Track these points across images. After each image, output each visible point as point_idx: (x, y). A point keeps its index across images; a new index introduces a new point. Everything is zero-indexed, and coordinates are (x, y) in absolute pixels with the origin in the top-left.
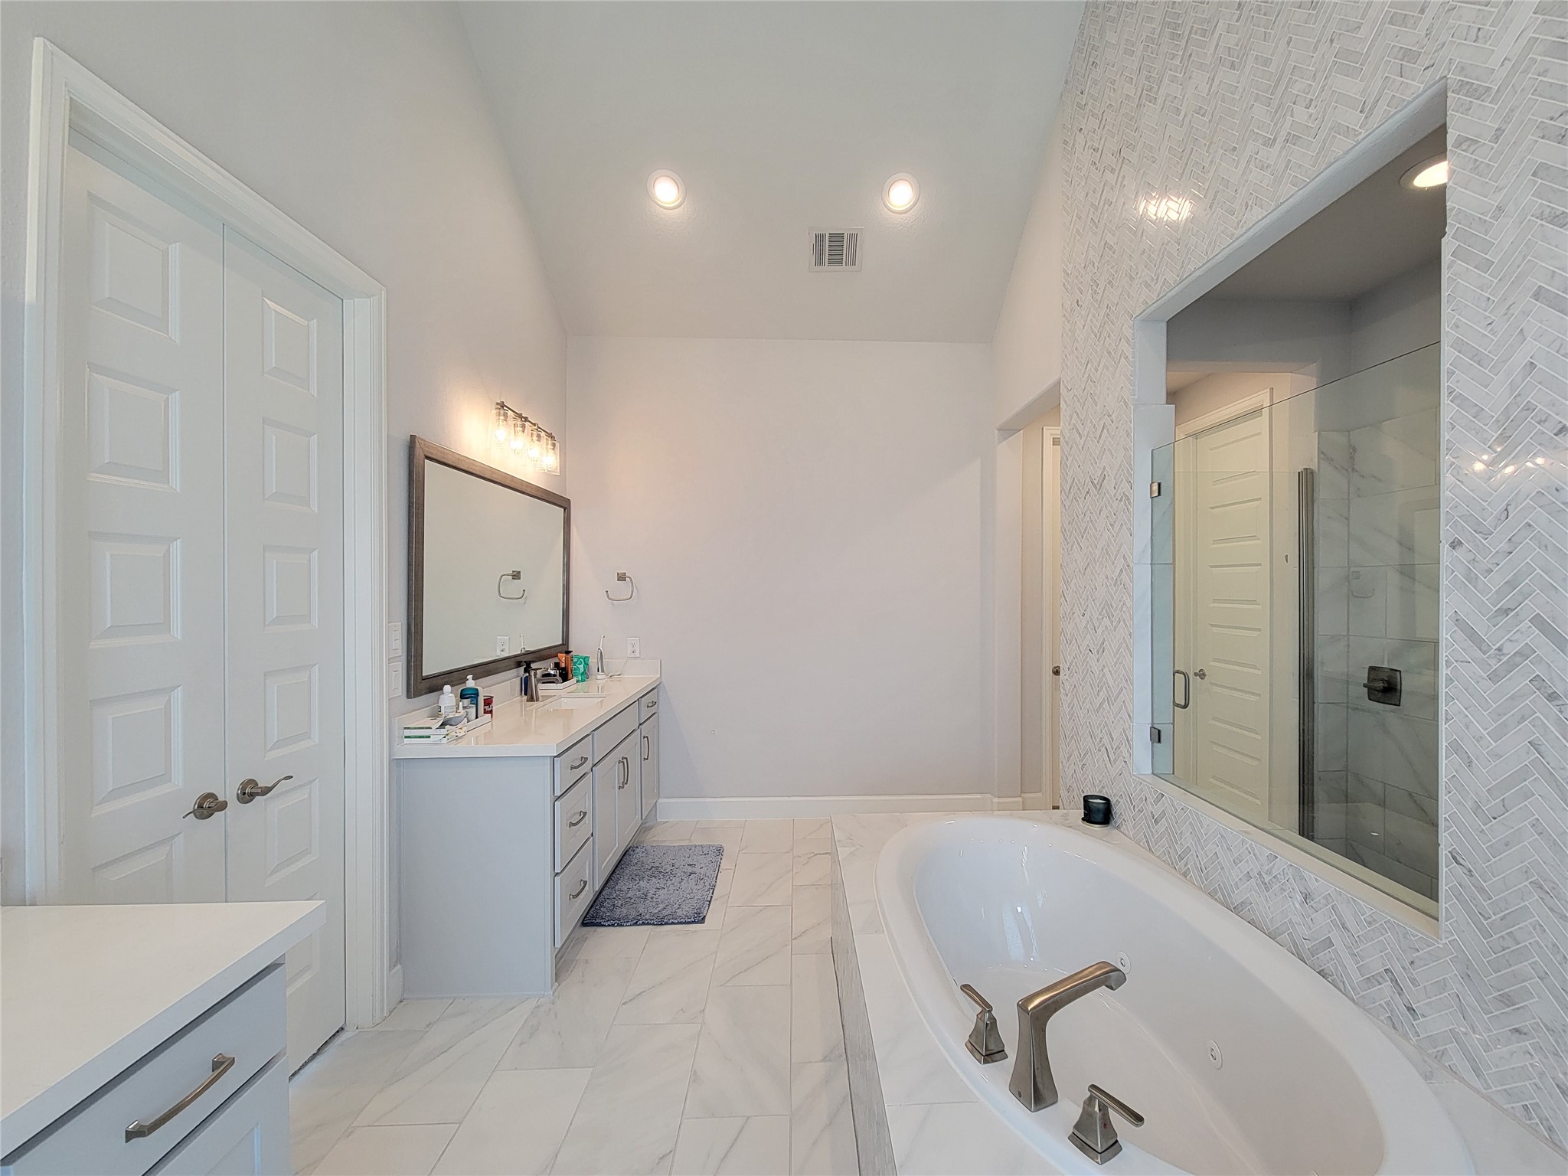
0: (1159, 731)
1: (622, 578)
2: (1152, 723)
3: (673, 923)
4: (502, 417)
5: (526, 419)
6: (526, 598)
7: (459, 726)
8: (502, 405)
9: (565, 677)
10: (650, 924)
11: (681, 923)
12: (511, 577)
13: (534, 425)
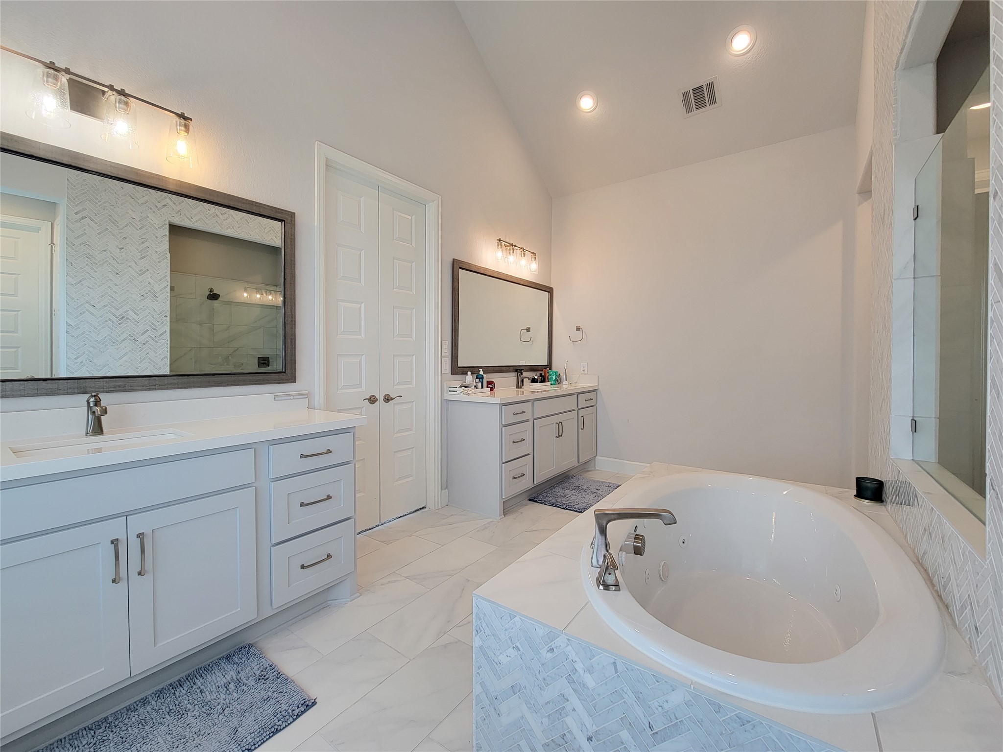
0: (915, 421)
1: (578, 329)
2: (913, 417)
3: (570, 510)
4: (499, 246)
5: (515, 246)
6: (533, 342)
7: (470, 389)
8: (500, 240)
9: (543, 381)
10: (559, 507)
11: (574, 511)
12: (526, 331)
13: (521, 248)
